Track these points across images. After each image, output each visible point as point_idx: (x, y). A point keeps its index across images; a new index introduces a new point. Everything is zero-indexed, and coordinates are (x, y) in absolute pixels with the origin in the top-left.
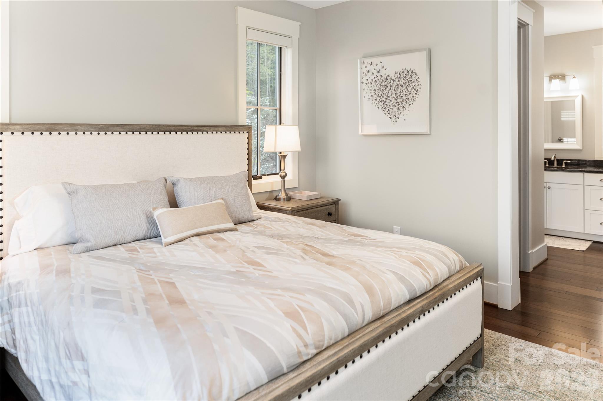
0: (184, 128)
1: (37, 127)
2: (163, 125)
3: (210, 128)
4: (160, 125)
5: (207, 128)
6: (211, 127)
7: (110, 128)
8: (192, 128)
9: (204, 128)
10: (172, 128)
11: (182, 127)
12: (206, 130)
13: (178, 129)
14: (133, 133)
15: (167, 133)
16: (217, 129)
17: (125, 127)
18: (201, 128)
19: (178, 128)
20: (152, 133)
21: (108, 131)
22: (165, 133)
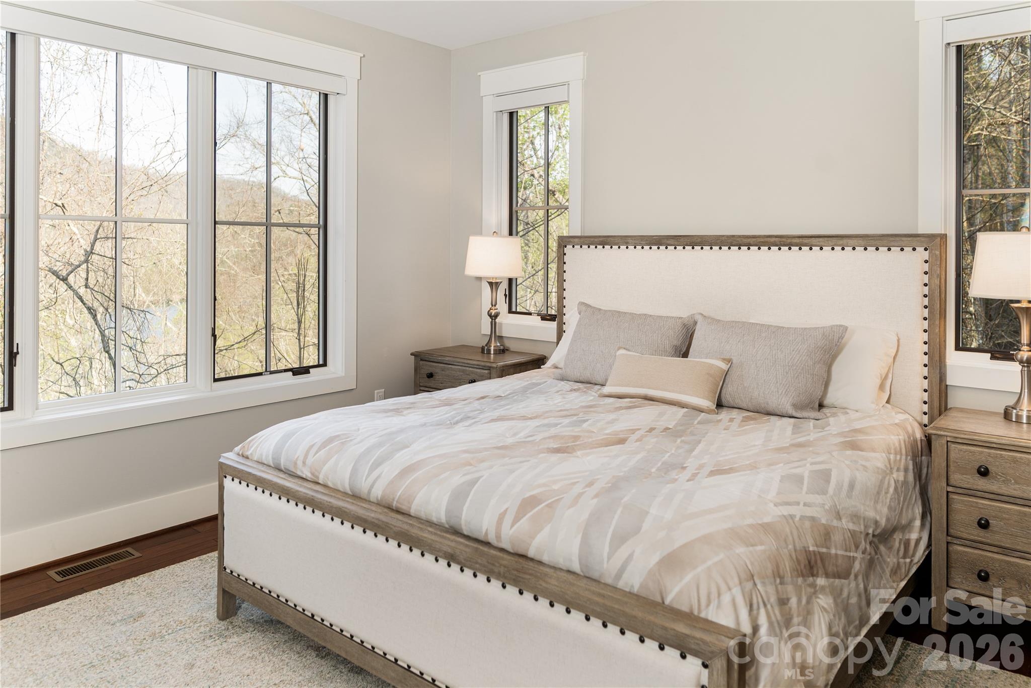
0: (773, 240)
1: (592, 240)
2: (739, 236)
3: (827, 241)
4: (733, 236)
5: (821, 239)
6: (829, 239)
7: (665, 241)
8: (789, 241)
9: (814, 241)
10: (751, 241)
11: (769, 239)
12: (818, 244)
13: (762, 242)
14: (693, 248)
15: (744, 248)
16: (845, 241)
17: (682, 240)
18: (806, 241)
19: (762, 240)
20: (720, 248)
21: (661, 245)
22: (740, 248)
